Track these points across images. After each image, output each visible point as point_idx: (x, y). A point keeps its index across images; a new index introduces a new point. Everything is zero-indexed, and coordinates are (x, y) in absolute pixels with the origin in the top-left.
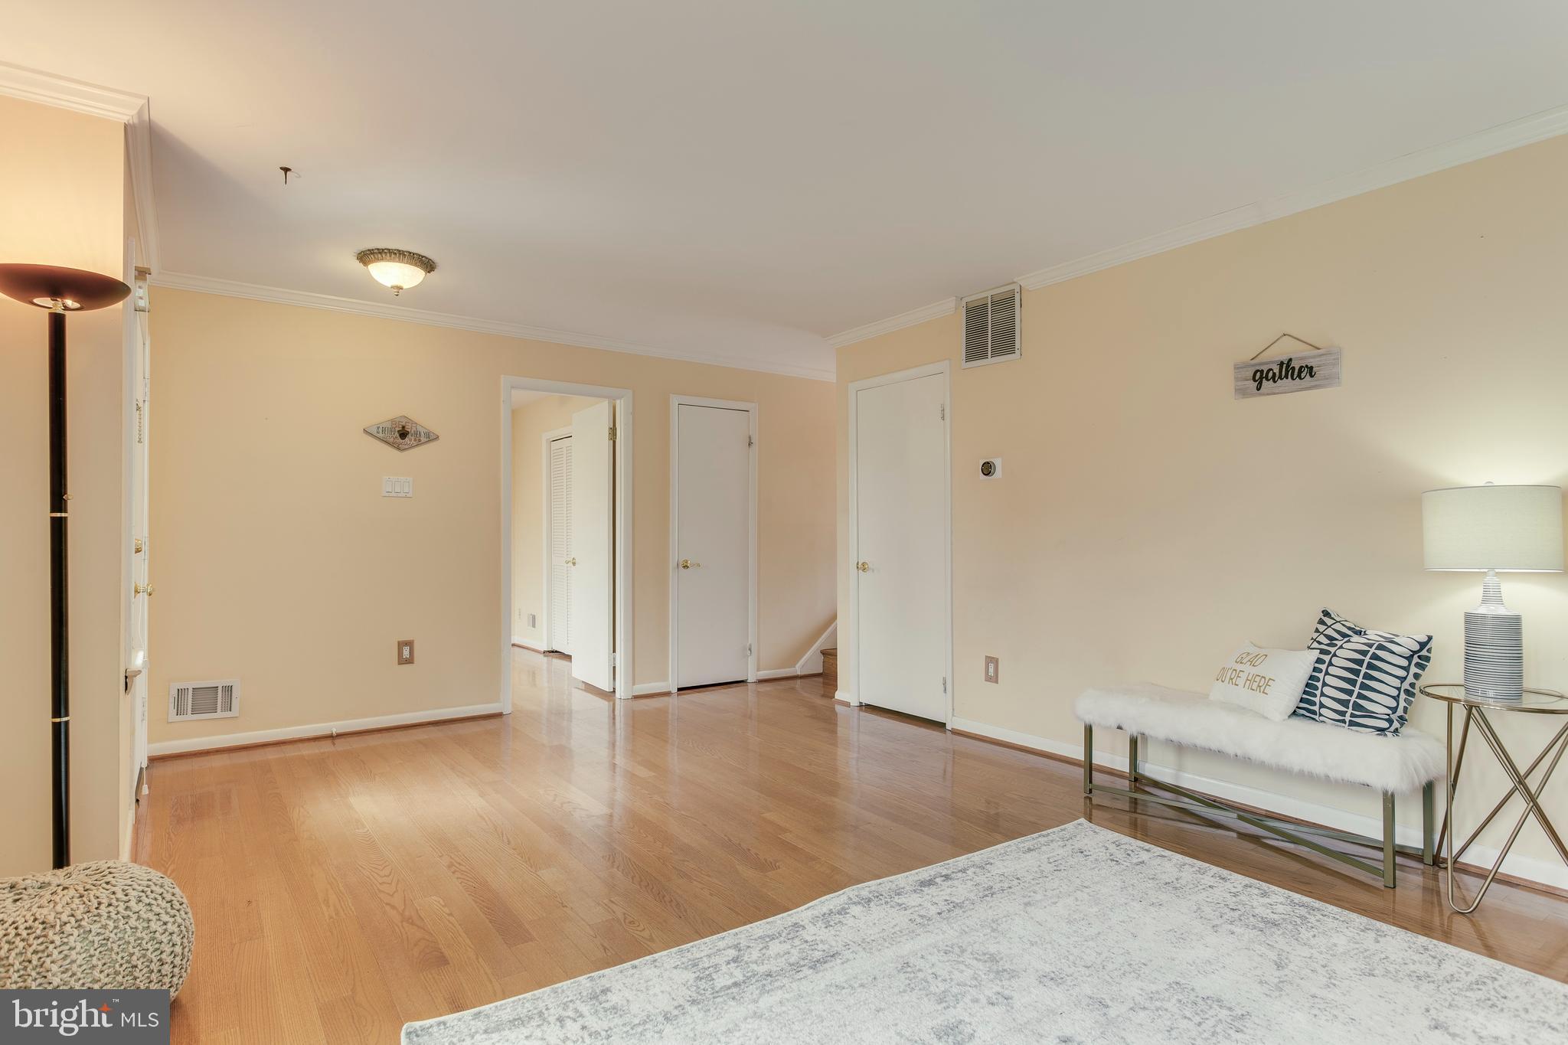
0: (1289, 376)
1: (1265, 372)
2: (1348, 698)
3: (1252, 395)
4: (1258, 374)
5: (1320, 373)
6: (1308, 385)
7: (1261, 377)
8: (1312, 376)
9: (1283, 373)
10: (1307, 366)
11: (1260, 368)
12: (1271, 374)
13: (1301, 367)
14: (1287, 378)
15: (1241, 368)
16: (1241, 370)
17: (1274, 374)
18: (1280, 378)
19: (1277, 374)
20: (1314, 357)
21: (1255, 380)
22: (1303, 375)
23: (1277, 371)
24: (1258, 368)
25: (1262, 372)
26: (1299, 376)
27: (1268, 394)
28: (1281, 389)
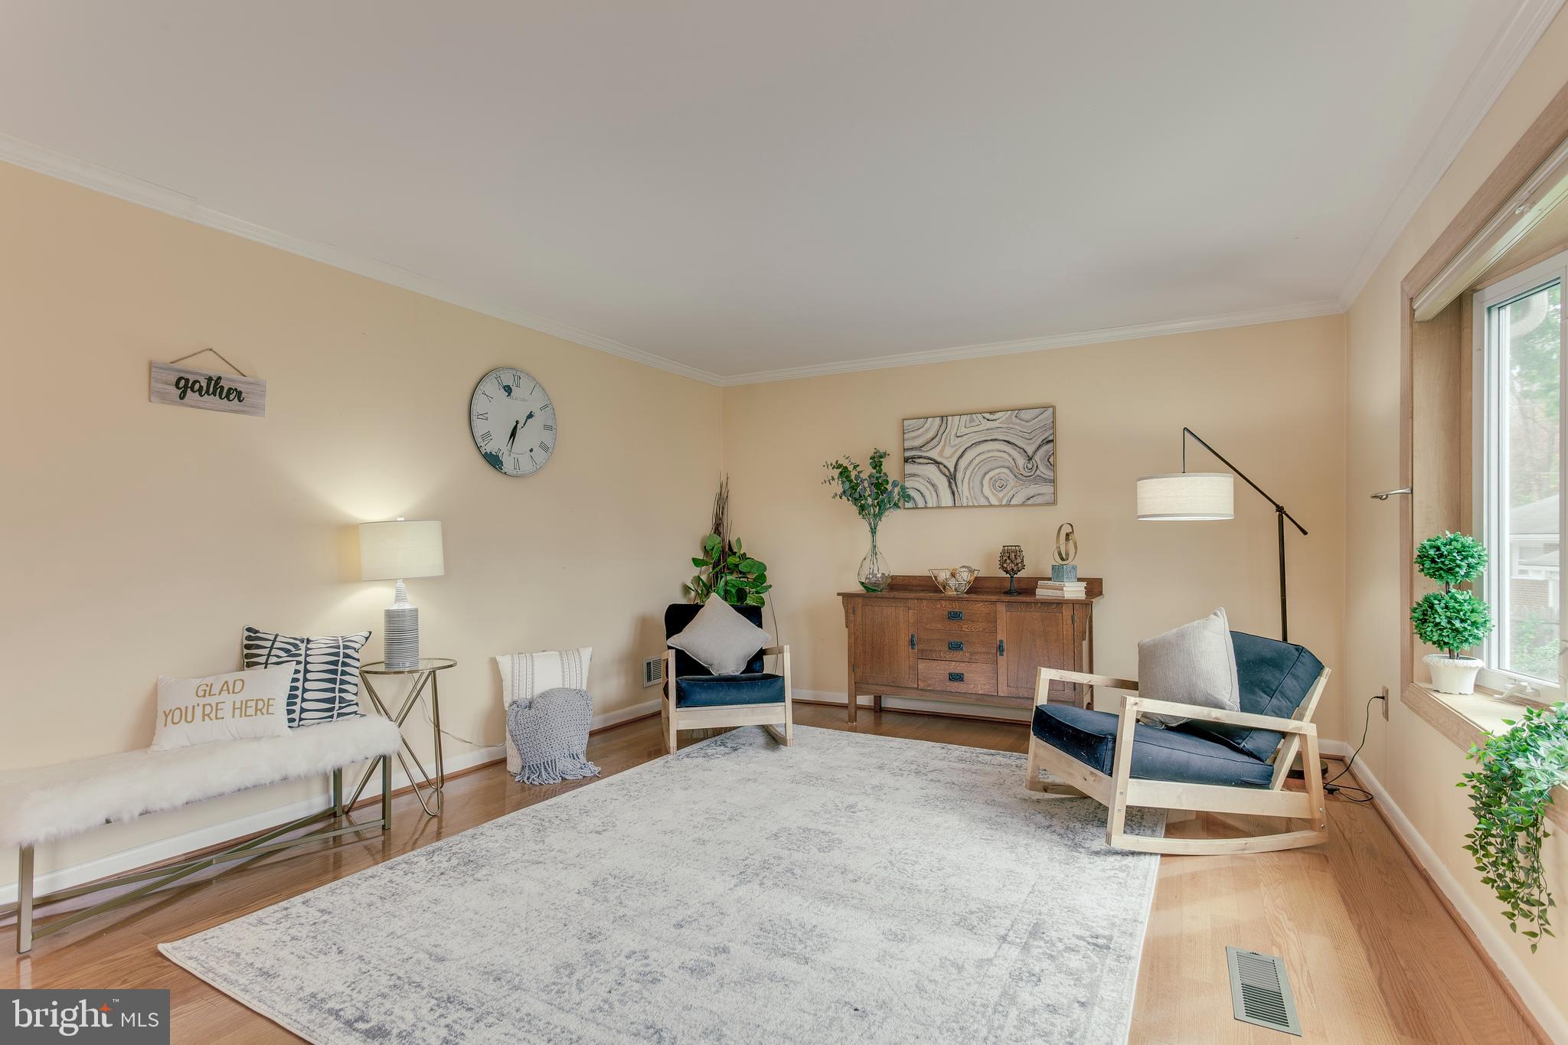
0: (217, 394)
1: (191, 383)
2: (332, 695)
3: (173, 402)
4: (182, 383)
5: (248, 399)
6: (237, 408)
7: (185, 386)
8: (240, 401)
9: (211, 389)
10: (236, 389)
11: (186, 376)
12: (197, 386)
13: (230, 389)
14: (215, 396)
15: (161, 368)
16: (161, 371)
17: (201, 387)
18: (207, 392)
19: (205, 388)
20: (241, 382)
21: (178, 388)
22: (232, 397)
23: (204, 384)
24: (182, 375)
25: (187, 380)
26: (227, 397)
27: (192, 406)
28: (208, 405)
